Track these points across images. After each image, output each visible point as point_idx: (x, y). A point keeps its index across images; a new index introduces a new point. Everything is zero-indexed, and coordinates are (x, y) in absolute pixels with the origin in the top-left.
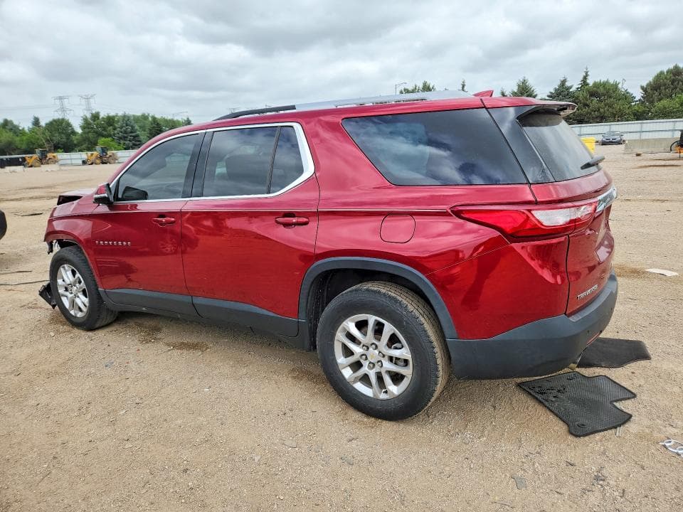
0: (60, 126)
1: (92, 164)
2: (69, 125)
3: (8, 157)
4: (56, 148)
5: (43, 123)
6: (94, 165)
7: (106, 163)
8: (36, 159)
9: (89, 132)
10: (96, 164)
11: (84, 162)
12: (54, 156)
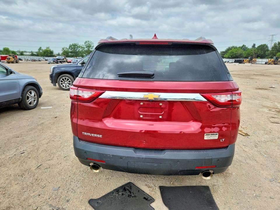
0: (263, 47)
1: (269, 64)
2: (267, 47)
3: (239, 59)
4: (258, 57)
5: (256, 46)
6: (270, 65)
7: (276, 64)
8: (248, 61)
9: (274, 50)
10: (271, 64)
11: (266, 63)
12: (255, 60)
